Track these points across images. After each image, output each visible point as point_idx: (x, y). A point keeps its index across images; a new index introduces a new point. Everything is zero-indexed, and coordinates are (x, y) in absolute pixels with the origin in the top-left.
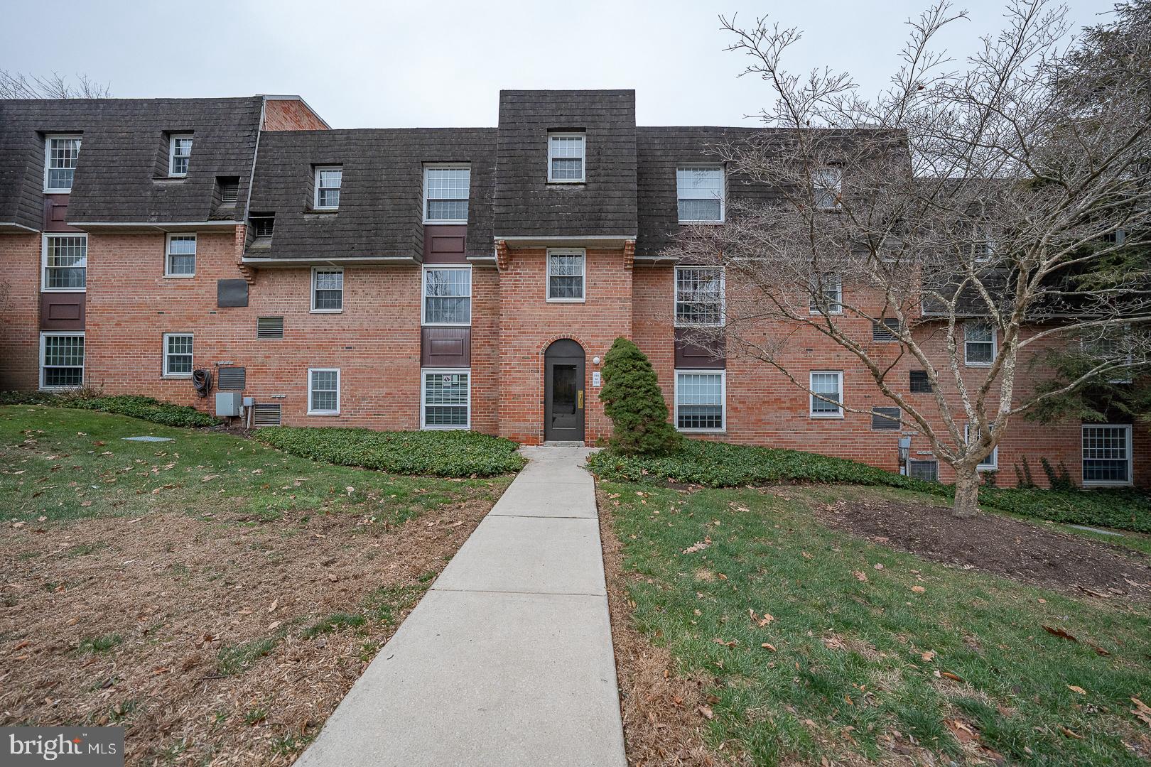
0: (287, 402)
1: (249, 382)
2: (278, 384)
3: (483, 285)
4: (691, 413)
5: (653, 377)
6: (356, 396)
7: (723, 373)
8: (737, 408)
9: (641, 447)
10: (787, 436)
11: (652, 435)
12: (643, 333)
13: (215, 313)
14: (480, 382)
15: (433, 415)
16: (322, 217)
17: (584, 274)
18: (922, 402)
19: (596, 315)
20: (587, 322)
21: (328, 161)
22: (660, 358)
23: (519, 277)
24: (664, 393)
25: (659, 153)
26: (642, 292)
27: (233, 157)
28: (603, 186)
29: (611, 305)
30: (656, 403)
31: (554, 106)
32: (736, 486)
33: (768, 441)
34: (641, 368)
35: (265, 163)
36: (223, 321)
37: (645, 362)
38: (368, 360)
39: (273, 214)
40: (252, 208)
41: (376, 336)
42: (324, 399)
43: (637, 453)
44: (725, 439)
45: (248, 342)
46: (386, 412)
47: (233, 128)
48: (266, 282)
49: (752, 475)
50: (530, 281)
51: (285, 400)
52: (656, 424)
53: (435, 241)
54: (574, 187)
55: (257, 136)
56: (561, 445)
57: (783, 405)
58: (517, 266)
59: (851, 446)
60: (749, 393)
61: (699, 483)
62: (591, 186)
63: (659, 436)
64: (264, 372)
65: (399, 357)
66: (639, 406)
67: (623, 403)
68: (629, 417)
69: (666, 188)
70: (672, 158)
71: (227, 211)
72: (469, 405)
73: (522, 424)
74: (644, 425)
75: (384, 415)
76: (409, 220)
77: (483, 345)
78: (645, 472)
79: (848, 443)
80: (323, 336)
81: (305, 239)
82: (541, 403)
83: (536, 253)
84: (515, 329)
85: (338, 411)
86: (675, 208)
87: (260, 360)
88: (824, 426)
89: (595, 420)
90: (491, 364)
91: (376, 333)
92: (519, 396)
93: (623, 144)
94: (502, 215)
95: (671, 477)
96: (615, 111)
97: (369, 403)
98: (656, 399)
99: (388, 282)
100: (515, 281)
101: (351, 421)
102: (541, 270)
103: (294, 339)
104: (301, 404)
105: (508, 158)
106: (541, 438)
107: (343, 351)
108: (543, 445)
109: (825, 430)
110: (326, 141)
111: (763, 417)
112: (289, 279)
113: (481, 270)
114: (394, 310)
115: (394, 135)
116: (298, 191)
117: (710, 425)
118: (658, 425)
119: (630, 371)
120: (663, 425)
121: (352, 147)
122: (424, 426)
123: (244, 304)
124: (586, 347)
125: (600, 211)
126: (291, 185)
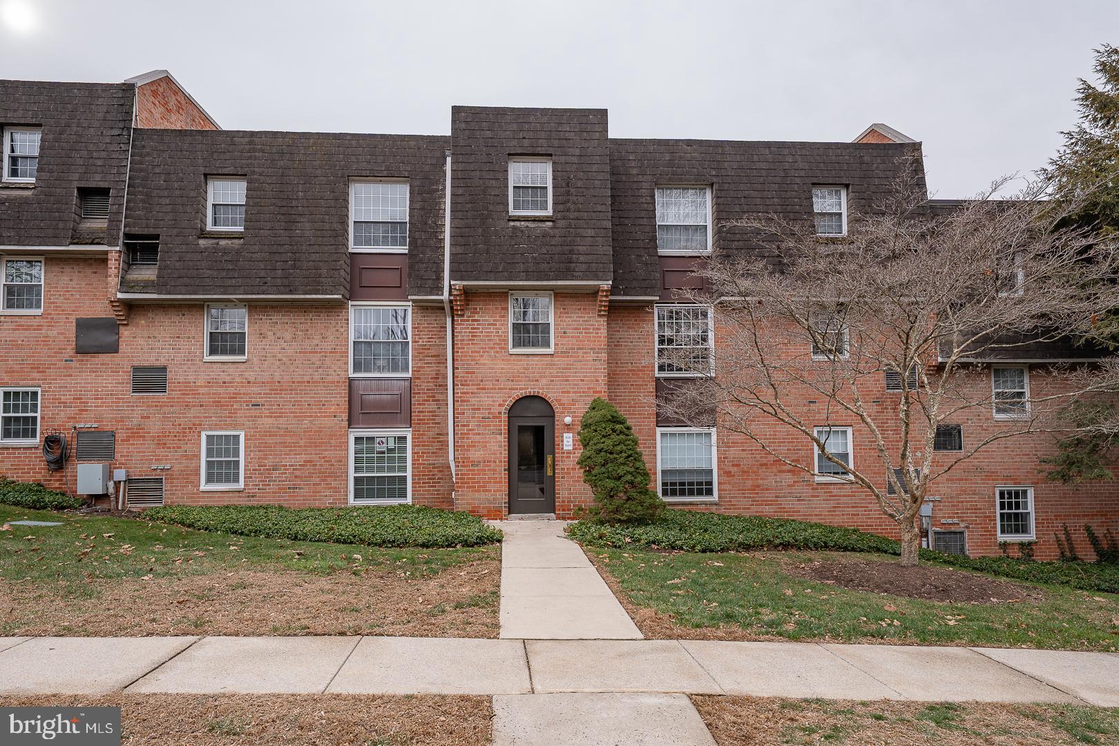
0: (173, 475)
1: (121, 450)
2: (161, 452)
3: (426, 327)
4: (677, 479)
5: (633, 442)
6: (265, 466)
7: (713, 431)
8: (730, 472)
9: (623, 515)
10: (789, 504)
11: (634, 503)
12: (618, 385)
13: (72, 361)
14: (423, 446)
15: (364, 487)
16: (223, 242)
17: (551, 320)
18: (945, 462)
19: (566, 369)
20: (557, 377)
21: (225, 171)
22: (639, 414)
23: (478, 324)
24: (645, 458)
25: (634, 172)
26: (618, 335)
27: (99, 163)
28: (573, 222)
29: (583, 357)
30: (637, 468)
31: (515, 127)
32: (718, 551)
33: (768, 510)
34: (621, 432)
35: (141, 170)
36: (82, 372)
37: (625, 425)
38: (282, 421)
39: (157, 237)
40: (128, 228)
41: (291, 390)
42: (222, 470)
43: (620, 521)
44: (716, 509)
45: (119, 398)
46: (304, 485)
47: (96, 124)
48: (143, 322)
49: (736, 540)
50: (490, 329)
51: (169, 472)
52: (638, 491)
53: (364, 273)
54: (540, 224)
55: (130, 135)
56: (528, 519)
57: (784, 468)
58: (475, 312)
59: (864, 515)
60: (744, 455)
61: (682, 549)
62: (561, 223)
63: (641, 503)
64: (141, 437)
65: (321, 416)
66: (620, 471)
67: (603, 469)
68: (610, 484)
69: (643, 214)
70: (650, 178)
71: (93, 232)
72: (409, 474)
73: (482, 495)
74: (625, 493)
75: (302, 488)
76: (336, 249)
77: (427, 401)
78: (628, 540)
79: (860, 511)
80: (221, 390)
81: (201, 271)
82: (505, 470)
83: (497, 296)
84: (473, 385)
85: (241, 485)
86: (654, 239)
87: (135, 421)
88: (831, 492)
89: (566, 489)
90: (436, 423)
91: (292, 386)
92: (479, 462)
93: (594, 174)
94: (460, 256)
95: (655, 544)
96: (585, 134)
97: (282, 473)
98: (638, 464)
99: (307, 323)
100: (472, 329)
101: (260, 497)
102: (503, 317)
103: (182, 394)
104: (192, 478)
105: (464, 189)
106: (505, 511)
107: (247, 409)
108: (507, 519)
109: (833, 496)
110: (223, 146)
111: (761, 482)
112: (176, 319)
113: (424, 309)
114: (315, 358)
115: (311, 141)
116: (189, 209)
117: (700, 493)
118: (640, 492)
119: (609, 435)
120: (645, 492)
121: (257, 154)
122: (352, 501)
123: (114, 349)
124: (555, 405)
125: (571, 252)
126: (179, 201)
